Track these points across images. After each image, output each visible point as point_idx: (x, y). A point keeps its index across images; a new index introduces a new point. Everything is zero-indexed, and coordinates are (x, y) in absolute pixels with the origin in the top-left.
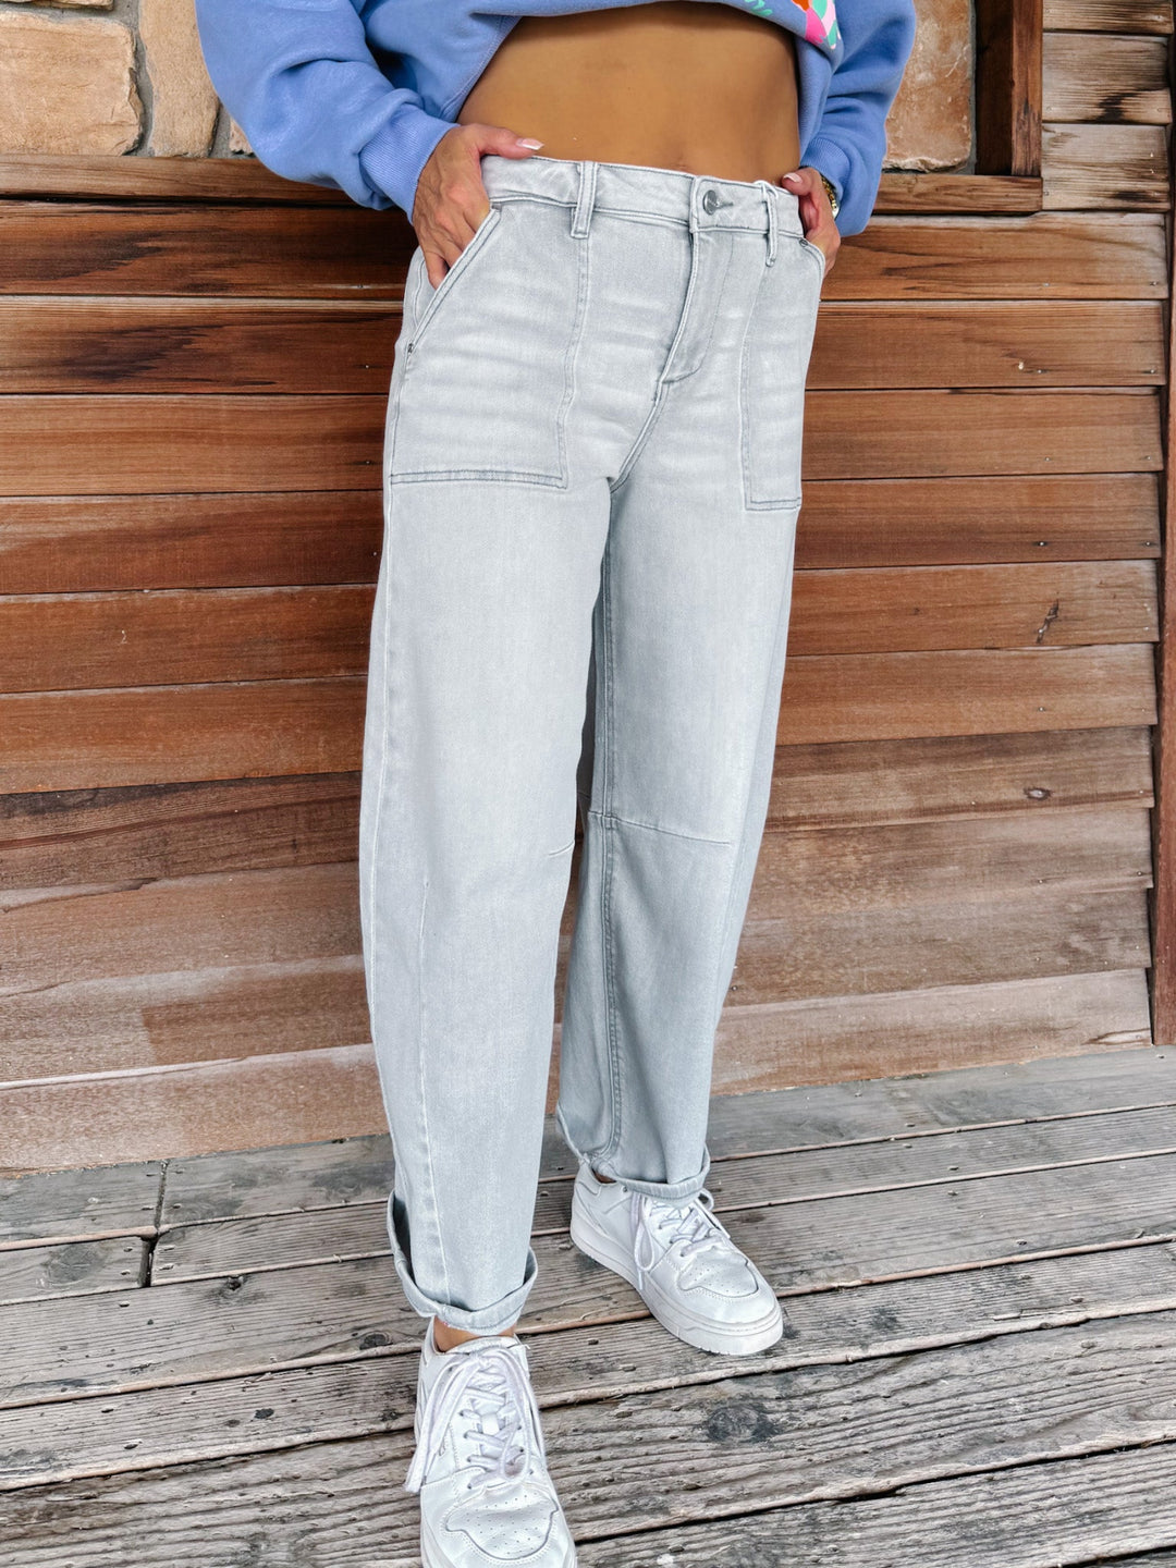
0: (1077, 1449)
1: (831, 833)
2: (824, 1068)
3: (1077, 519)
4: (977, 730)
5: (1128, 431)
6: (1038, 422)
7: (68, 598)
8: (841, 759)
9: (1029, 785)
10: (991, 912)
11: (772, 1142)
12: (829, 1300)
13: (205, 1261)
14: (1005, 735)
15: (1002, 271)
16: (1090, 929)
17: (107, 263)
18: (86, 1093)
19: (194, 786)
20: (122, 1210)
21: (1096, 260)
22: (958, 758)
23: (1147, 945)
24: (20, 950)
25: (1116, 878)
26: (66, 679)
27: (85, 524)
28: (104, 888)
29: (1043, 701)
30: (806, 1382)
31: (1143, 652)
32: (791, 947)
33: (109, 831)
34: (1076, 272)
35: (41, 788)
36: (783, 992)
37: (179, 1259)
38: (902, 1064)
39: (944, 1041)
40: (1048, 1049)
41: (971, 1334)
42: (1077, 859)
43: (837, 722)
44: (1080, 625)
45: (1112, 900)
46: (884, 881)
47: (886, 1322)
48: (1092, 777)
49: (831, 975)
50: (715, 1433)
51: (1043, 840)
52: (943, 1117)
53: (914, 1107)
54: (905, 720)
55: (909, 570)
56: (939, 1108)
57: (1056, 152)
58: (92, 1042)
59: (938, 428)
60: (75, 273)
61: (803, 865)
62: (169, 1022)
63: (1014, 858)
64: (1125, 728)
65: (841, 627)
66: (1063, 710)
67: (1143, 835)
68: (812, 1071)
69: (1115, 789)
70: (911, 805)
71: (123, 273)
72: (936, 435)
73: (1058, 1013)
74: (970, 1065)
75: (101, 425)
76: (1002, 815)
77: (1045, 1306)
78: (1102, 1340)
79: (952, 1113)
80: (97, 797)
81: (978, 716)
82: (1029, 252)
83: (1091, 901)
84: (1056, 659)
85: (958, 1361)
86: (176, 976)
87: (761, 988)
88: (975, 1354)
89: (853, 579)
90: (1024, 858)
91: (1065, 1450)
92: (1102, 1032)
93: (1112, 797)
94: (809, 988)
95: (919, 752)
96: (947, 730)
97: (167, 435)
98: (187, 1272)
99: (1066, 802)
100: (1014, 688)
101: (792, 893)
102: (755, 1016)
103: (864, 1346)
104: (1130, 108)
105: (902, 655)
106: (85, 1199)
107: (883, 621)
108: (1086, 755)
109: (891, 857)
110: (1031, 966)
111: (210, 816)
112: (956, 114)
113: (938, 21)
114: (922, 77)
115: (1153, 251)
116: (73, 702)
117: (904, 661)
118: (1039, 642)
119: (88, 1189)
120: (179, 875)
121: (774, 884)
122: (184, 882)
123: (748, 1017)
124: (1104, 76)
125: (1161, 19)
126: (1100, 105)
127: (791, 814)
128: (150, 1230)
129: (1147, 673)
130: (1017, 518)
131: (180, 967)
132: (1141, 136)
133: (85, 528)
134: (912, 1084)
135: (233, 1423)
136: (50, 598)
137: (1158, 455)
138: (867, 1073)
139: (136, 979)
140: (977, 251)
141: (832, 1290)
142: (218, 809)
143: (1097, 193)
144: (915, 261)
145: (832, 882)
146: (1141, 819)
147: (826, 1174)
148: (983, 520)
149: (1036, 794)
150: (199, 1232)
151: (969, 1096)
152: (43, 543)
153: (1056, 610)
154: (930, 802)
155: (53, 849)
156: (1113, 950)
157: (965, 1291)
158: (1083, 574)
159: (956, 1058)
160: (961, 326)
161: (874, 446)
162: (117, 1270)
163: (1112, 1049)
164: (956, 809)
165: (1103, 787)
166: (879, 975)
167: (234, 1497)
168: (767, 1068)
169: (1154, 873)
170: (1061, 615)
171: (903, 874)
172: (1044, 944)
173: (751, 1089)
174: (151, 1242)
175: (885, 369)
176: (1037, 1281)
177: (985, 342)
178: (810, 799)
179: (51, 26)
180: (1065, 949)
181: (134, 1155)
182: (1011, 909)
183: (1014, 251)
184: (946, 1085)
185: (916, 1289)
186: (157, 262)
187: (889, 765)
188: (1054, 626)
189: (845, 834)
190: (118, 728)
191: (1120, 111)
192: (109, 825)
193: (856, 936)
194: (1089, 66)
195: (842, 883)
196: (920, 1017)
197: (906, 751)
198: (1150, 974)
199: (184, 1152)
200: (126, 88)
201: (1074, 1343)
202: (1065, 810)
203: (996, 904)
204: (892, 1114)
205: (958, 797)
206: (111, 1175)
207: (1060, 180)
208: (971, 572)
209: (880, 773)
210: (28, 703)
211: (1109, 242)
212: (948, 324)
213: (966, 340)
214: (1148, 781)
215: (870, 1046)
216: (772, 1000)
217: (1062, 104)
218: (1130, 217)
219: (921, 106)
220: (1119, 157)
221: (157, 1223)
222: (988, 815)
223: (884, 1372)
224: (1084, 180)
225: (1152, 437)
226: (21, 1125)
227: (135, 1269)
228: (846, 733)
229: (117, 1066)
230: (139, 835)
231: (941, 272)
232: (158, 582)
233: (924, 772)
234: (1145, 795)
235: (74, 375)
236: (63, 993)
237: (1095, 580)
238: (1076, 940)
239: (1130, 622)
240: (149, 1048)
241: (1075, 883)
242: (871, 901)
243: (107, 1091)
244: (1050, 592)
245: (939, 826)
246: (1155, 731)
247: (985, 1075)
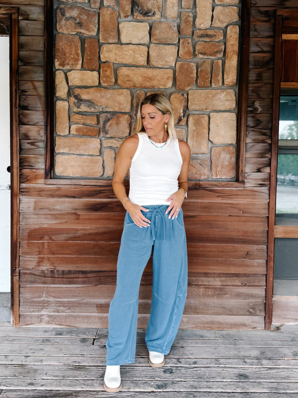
0: (213, 381)
1: (207, 288)
2: (204, 327)
3: (252, 238)
4: (233, 272)
5: (261, 223)
6: (244, 221)
7: (89, 242)
8: (209, 275)
9: (242, 282)
10: (235, 304)
11: (191, 337)
12: (188, 359)
13: (102, 343)
14: (239, 274)
15: (238, 197)
16: (253, 308)
17: (97, 194)
18: (87, 317)
19: (105, 271)
20: (91, 335)
21: (256, 195)
22: (230, 277)
23: (264, 312)
24: (79, 294)
25: (259, 300)
26: (88, 254)
27: (92, 231)
28: (91, 285)
29: (245, 268)
30: (180, 368)
31: (264, 261)
32: (199, 306)
33: (92, 277)
34: (252, 197)
35: (83, 270)
36: (197, 313)
37: (98, 342)
38: (218, 328)
39: (226, 325)
40: (245, 328)
41: (206, 366)
42: (252, 296)
43: (208, 269)
44: (252, 256)
45: (258, 304)
46: (216, 297)
47: (195, 363)
48: (254, 282)
49: (206, 311)
50: (165, 372)
51: (245, 292)
52: (221, 337)
53: (217, 335)
54: (220, 270)
55: (221, 245)
56: (221, 336)
57: (248, 177)
58: (88, 309)
59: (227, 222)
60: (92, 196)
61: (202, 292)
62: (100, 307)
63: (239, 295)
64: (261, 274)
65: (209, 253)
66: (249, 270)
67: (264, 293)
68: (202, 327)
69: (259, 284)
70: (221, 284)
71: (99, 196)
72: (226, 223)
73: (247, 322)
74: (230, 329)
75: (95, 217)
76: (237, 287)
77: (220, 364)
78: (225, 369)
79: (223, 337)
80: (91, 272)
81: (233, 270)
82: (243, 193)
83: (254, 304)
84: (248, 261)
85: (203, 369)
86: (101, 300)
87: (193, 312)
88: (206, 368)
89: (211, 246)
90: (241, 295)
91: (211, 380)
92: (255, 327)
93: (258, 286)
94: (202, 313)
95: (223, 275)
96: (228, 272)
97: (104, 219)
98: (99, 344)
99: (249, 286)
100: (240, 266)
101: (199, 297)
102: (192, 317)
103: (190, 365)
104: (262, 170)
105: (220, 259)
106: (86, 332)
107: (216, 253)
108: (253, 278)
109: (217, 293)
110: (242, 314)
111: (107, 276)
112: (232, 169)
113: (230, 155)
114: (227, 163)
115: (266, 194)
116: (89, 257)
117: (220, 260)
118: (244, 258)
119: (86, 331)
120: (102, 285)
121: (196, 295)
122: (103, 286)
123: (191, 317)
124: (258, 165)
125: (268, 155)
126: (257, 170)
127: (200, 284)
128: (95, 338)
129: (265, 265)
130: (241, 237)
131: (102, 299)
132: (265, 174)
133: (91, 232)
134: (219, 331)
135: (102, 362)
136: (86, 242)
137: (267, 228)
138: (212, 329)
139: (95, 300)
140: (234, 193)
141: (190, 358)
142: (108, 275)
143: (256, 184)
144: (223, 195)
145: (206, 296)
146: (264, 290)
147: (197, 343)
148: (235, 237)
149: (243, 284)
150: (101, 339)
151: (228, 335)
152: (86, 234)
153: (248, 253)
154: (224, 284)
155: (84, 279)
156: (258, 312)
157: (209, 361)
158: (253, 247)
159: (228, 328)
160: (231, 205)
161: (215, 224)
162: (89, 342)
163: (257, 330)
164: (229, 286)
165: (256, 284)
166: (214, 312)
167: (101, 370)
168: (194, 326)
169: (266, 300)
170: (249, 254)
171: (219, 296)
172: (245, 310)
173: (191, 329)
174: (94, 339)
175: (217, 212)
176: (221, 361)
177: (235, 208)
178: (203, 282)
179: (91, 158)
180: (249, 311)
181: (93, 327)
182: (239, 304)
183: (240, 193)
184: (224, 332)
185: (202, 359)
186: (104, 194)
187: (217, 277)
188: (247, 256)
189: (209, 288)
190: (94, 261)
191: (260, 171)
192: (92, 276)
193: (211, 305)
194: (256, 163)
195: (208, 296)
196: (222, 320)
197: (220, 275)
198: (265, 317)
199: (101, 327)
200: (101, 166)
201: (221, 369)
202: (249, 287)
203: (236, 302)
204: (213, 335)
205: (229, 284)
206: (90, 329)
207: (249, 182)
208: (233, 246)
209: (216, 278)
210: (82, 257)
211: (258, 192)
212: (228, 205)
213: (232, 207)
214: (265, 284)
215: (212, 324)
216: (195, 315)
217: (250, 170)
218: (262, 188)
219: (226, 168)
220: (260, 178)
221: (96, 337)
222: (234, 287)
223: (191, 369)
224: (253, 182)
225: (267, 225)
226: (77, 320)
227: (92, 342)
228: (209, 271)
229: (92, 313)
230: (97, 278)
231: (227, 197)
232: (101, 240)
233: (223, 279)
234: (264, 286)
235: (92, 210)
236: (85, 301)
237: (255, 248)
238: (251, 310)
239: (262, 256)
240: (96, 311)
241: (251, 300)
242: (213, 300)
243: (90, 316)
244: (246, 250)
245: (226, 288)
246: (266, 275)
247: (232, 332)
